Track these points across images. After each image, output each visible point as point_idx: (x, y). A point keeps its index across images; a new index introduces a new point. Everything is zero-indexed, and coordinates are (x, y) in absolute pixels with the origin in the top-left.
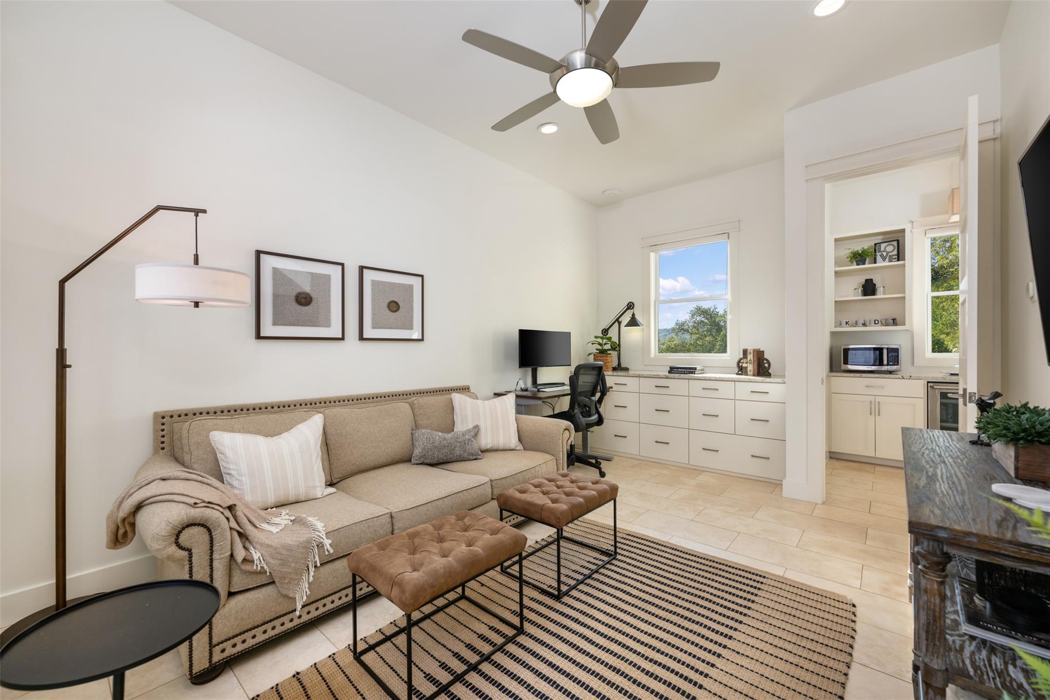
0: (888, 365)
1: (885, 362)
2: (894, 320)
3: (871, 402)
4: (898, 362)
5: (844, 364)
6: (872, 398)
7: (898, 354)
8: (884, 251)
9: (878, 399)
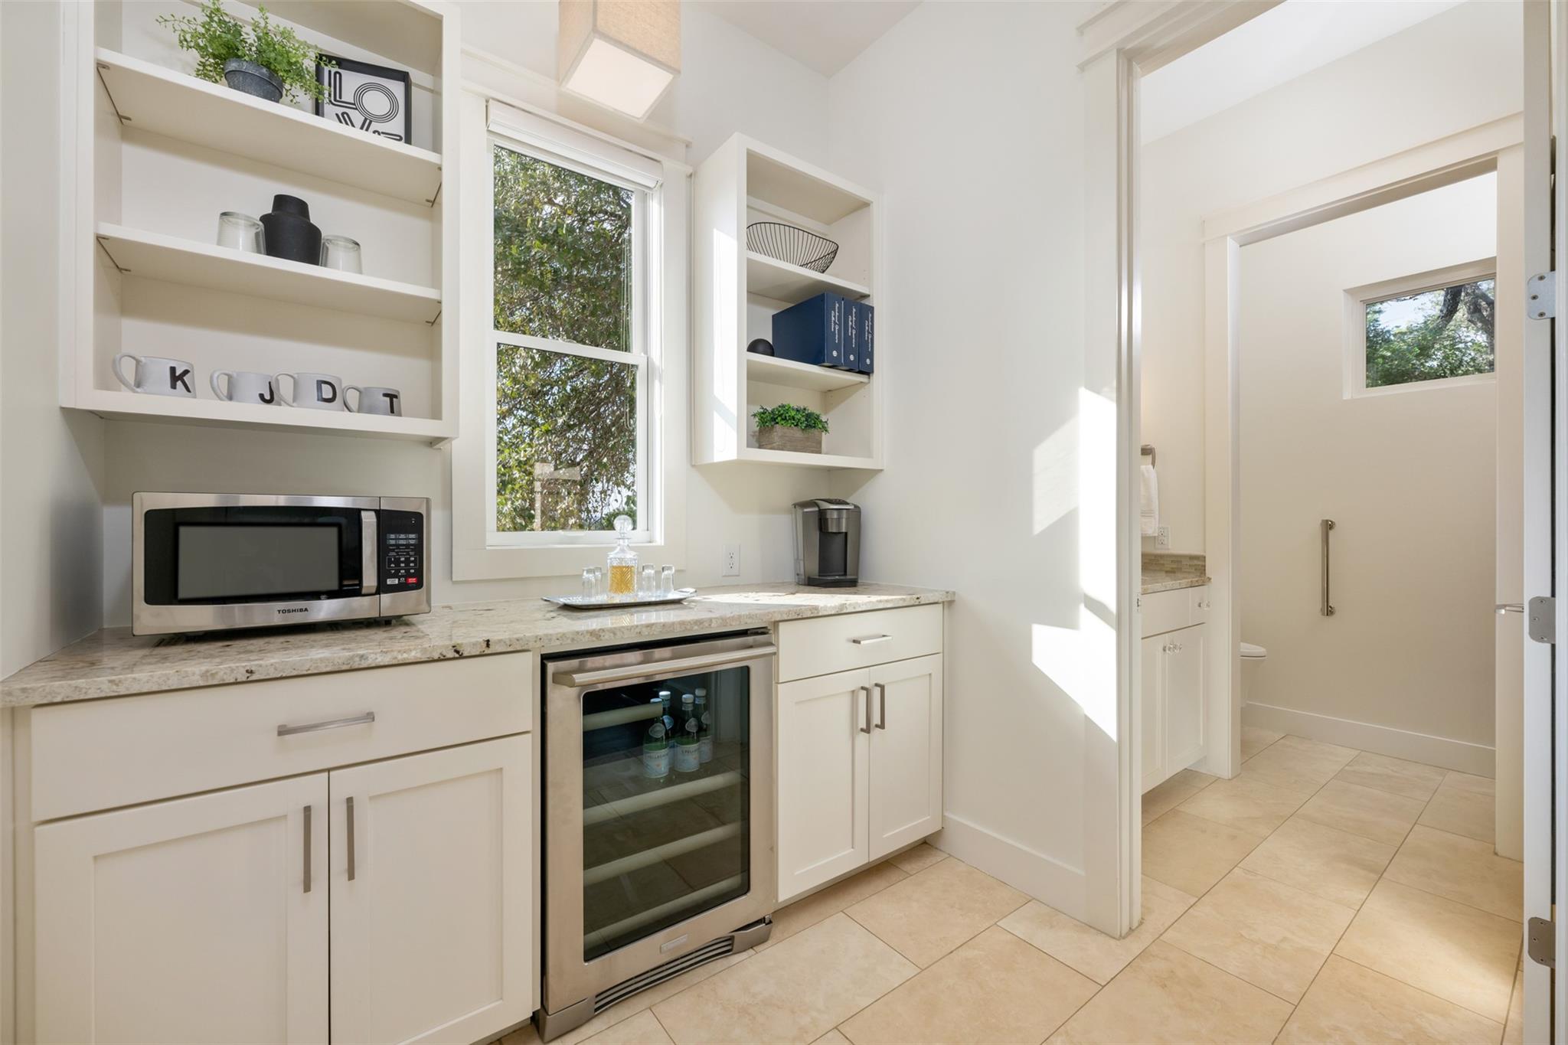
0: (382, 588)
1: (370, 579)
2: (392, 397)
3: (307, 810)
4: (419, 574)
5: (151, 598)
6: (312, 791)
7: (420, 539)
8: (354, 106)
9: (345, 784)
